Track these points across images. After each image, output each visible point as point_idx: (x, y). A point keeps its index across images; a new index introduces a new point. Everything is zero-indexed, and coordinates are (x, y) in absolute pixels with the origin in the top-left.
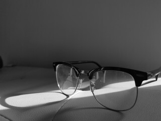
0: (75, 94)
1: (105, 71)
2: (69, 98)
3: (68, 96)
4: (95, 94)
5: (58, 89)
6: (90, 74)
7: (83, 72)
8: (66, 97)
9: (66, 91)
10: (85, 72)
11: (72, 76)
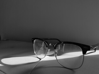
0: (45, 58)
1: (64, 44)
2: (41, 61)
3: (40, 59)
4: (58, 59)
5: (35, 55)
6: (55, 46)
7: (50, 44)
8: (39, 60)
9: (40, 56)
10: (52, 45)
11: (44, 47)
